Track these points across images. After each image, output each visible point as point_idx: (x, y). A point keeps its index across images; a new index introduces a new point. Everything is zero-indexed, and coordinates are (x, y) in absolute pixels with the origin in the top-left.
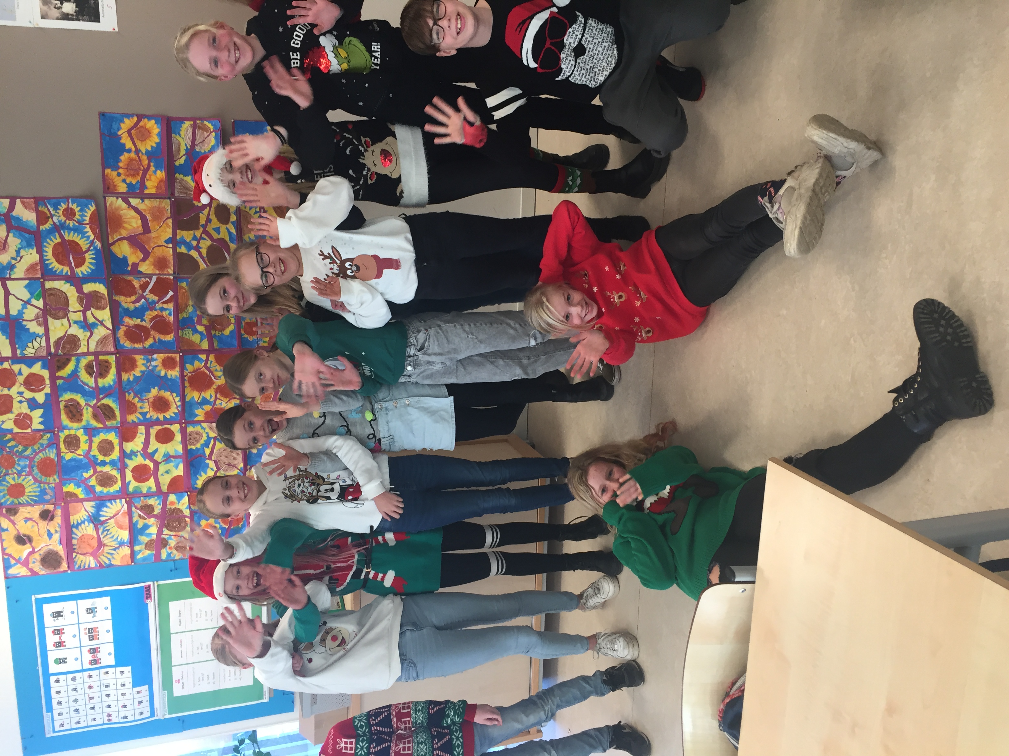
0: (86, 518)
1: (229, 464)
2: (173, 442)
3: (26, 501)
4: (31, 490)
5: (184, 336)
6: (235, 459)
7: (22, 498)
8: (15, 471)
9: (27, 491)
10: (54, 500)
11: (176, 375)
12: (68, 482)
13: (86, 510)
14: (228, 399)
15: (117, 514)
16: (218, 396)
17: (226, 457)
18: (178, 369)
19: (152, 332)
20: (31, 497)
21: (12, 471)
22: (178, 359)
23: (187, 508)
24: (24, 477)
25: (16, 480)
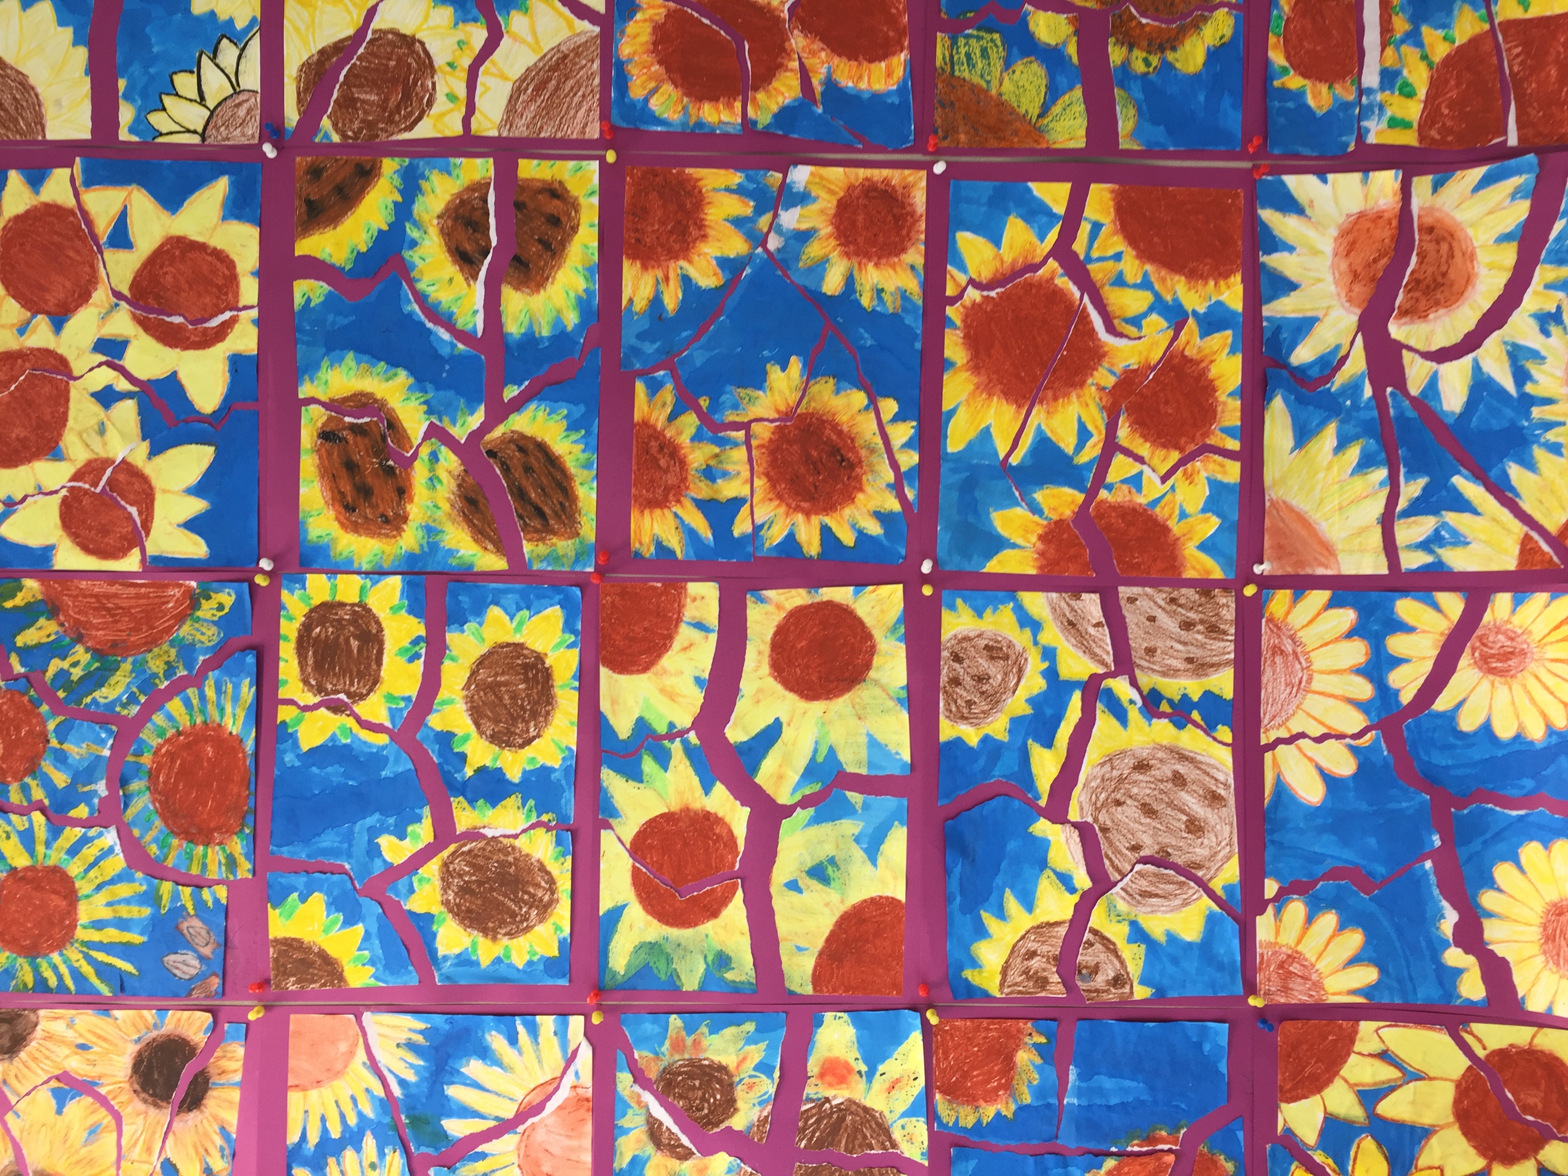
0: (369, 1111)
1: (1160, 860)
2: (863, 694)
3: (76, 974)
4: (106, 914)
5: (963, 72)
6: (1195, 827)
7: (56, 957)
8: (38, 794)
9: (85, 913)
10: (216, 983)
11: (903, 295)
12: (301, 880)
13: (373, 1065)
14: (1175, 456)
15: (537, 1109)
16: (1124, 433)
17: (1148, 810)
18: (915, 256)
19: (797, 41)
20: (101, 956)
21: (25, 790)
22: (919, 199)
23: (910, 1113)
24: (79, 831)
25: (40, 849)
